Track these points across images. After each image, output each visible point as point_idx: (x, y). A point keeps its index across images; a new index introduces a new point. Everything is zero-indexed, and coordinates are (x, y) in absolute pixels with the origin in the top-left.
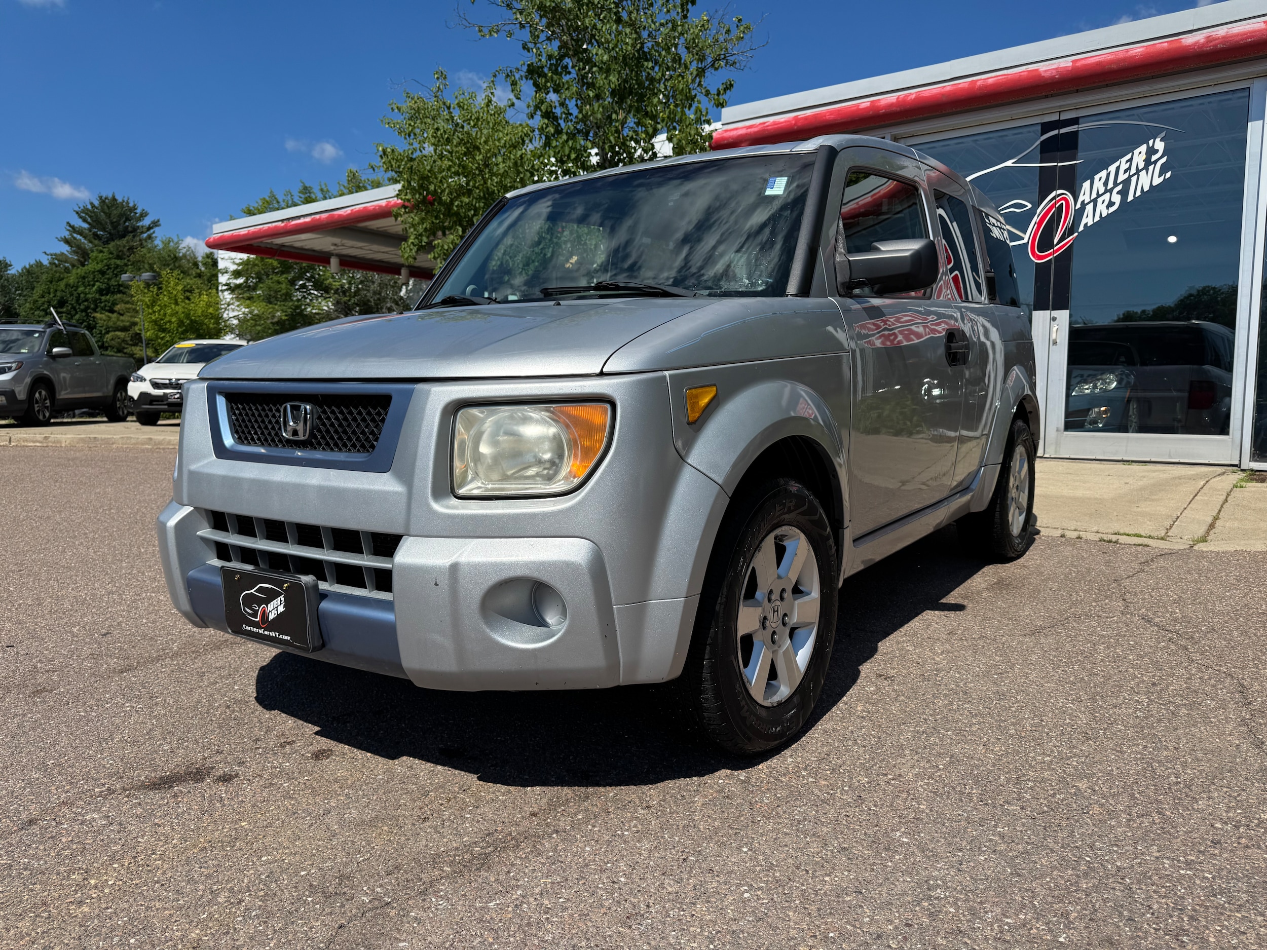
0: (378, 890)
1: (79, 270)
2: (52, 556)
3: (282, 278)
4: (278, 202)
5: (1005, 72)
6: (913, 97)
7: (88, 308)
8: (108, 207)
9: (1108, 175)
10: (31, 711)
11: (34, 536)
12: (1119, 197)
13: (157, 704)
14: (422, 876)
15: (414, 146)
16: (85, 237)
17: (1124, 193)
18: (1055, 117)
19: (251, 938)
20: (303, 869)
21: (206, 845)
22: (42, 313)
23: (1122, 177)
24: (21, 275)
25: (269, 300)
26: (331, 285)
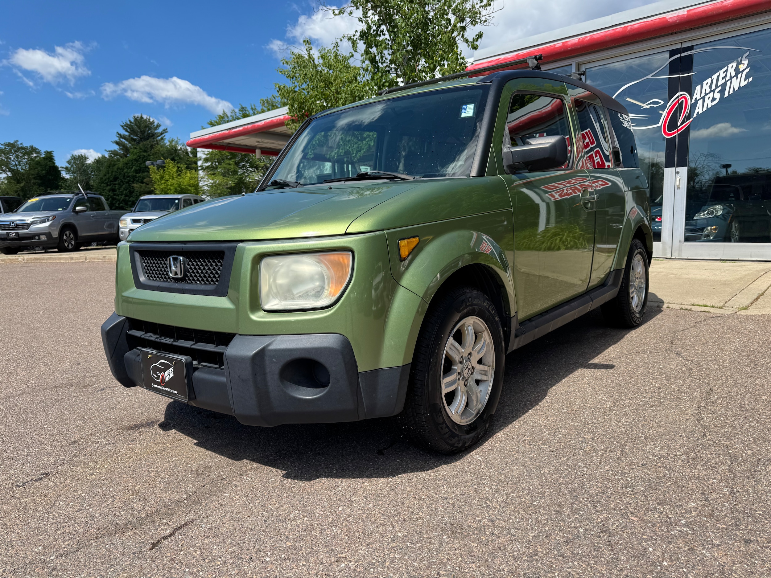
0: (221, 473)
1: (124, 160)
2: (100, 321)
3: (231, 162)
4: (228, 117)
5: (645, 20)
6: (588, 38)
7: (129, 181)
8: (139, 122)
9: (712, 81)
10: (81, 395)
11: (92, 311)
12: (719, 95)
13: (139, 392)
14: (243, 468)
15: (295, 85)
16: (127, 140)
17: (722, 92)
18: (678, 46)
19: (161, 490)
20: (190, 464)
21: (149, 453)
22: (105, 185)
23: (721, 82)
24: (94, 163)
25: (224, 175)
26: (259, 165)
